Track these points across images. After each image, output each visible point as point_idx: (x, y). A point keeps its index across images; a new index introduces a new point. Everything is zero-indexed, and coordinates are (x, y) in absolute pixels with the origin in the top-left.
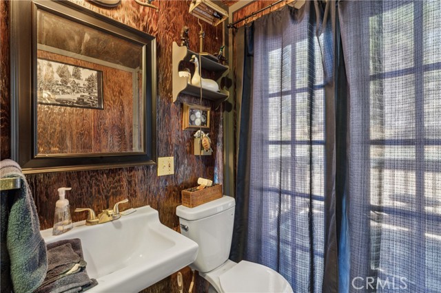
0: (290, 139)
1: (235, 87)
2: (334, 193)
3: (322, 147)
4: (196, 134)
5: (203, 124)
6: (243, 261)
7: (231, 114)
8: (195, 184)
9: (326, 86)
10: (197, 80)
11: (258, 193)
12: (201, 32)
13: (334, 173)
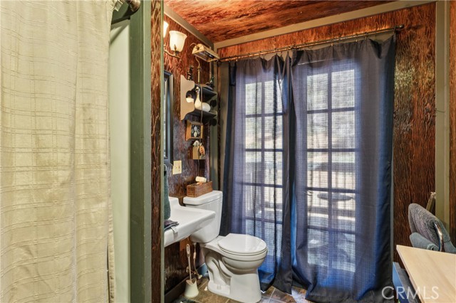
0: (260, 148)
1: (219, 107)
2: (288, 181)
3: (281, 153)
4: (195, 144)
5: (198, 135)
6: (230, 234)
7: (216, 128)
8: (194, 181)
9: (283, 114)
10: (198, 104)
11: (240, 186)
12: (199, 67)
13: (288, 169)
